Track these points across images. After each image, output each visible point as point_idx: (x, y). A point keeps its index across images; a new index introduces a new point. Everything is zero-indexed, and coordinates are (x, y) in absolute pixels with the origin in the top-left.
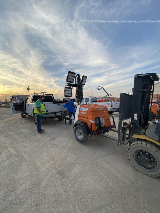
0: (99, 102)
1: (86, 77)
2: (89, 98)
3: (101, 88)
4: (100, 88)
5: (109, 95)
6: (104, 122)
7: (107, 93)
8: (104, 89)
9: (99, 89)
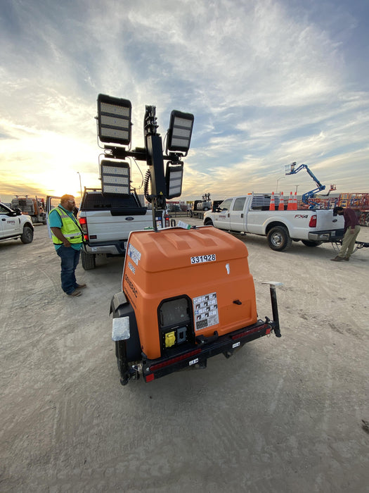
0: (277, 208)
1: (190, 117)
2: (245, 198)
3: (300, 168)
4: (296, 167)
5: (322, 188)
6: (214, 312)
7: (318, 183)
8: (308, 171)
9: (293, 172)
